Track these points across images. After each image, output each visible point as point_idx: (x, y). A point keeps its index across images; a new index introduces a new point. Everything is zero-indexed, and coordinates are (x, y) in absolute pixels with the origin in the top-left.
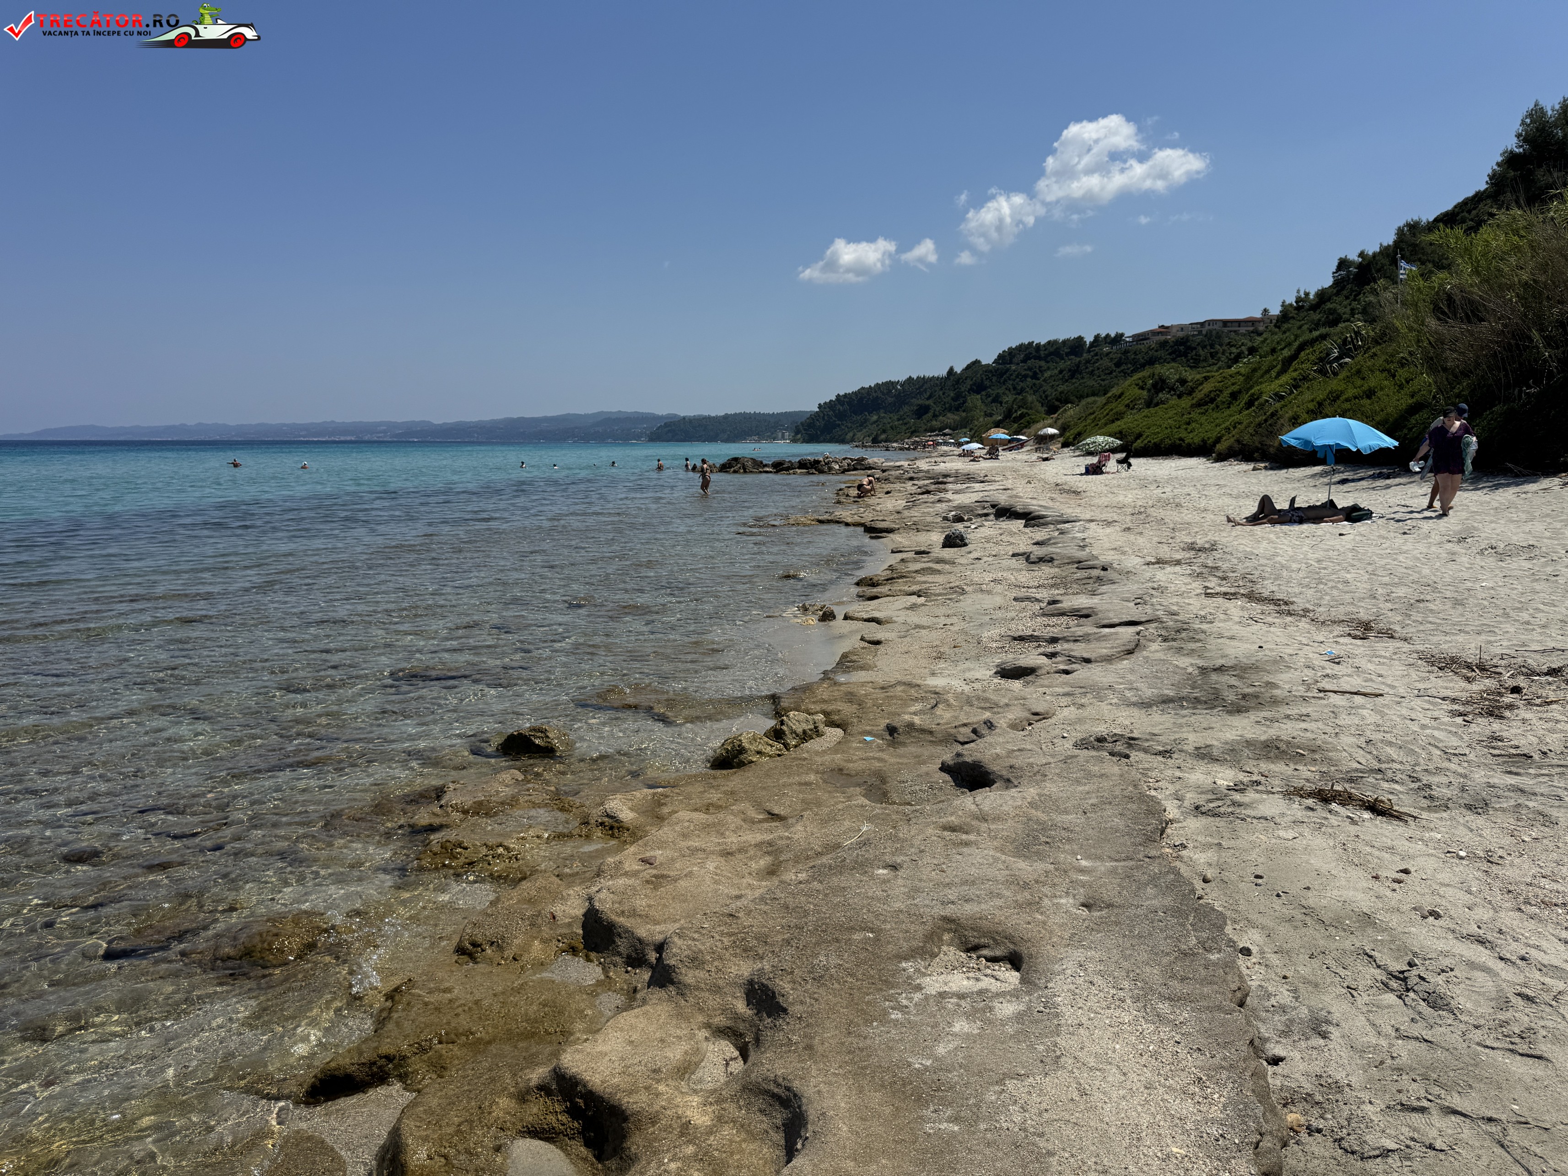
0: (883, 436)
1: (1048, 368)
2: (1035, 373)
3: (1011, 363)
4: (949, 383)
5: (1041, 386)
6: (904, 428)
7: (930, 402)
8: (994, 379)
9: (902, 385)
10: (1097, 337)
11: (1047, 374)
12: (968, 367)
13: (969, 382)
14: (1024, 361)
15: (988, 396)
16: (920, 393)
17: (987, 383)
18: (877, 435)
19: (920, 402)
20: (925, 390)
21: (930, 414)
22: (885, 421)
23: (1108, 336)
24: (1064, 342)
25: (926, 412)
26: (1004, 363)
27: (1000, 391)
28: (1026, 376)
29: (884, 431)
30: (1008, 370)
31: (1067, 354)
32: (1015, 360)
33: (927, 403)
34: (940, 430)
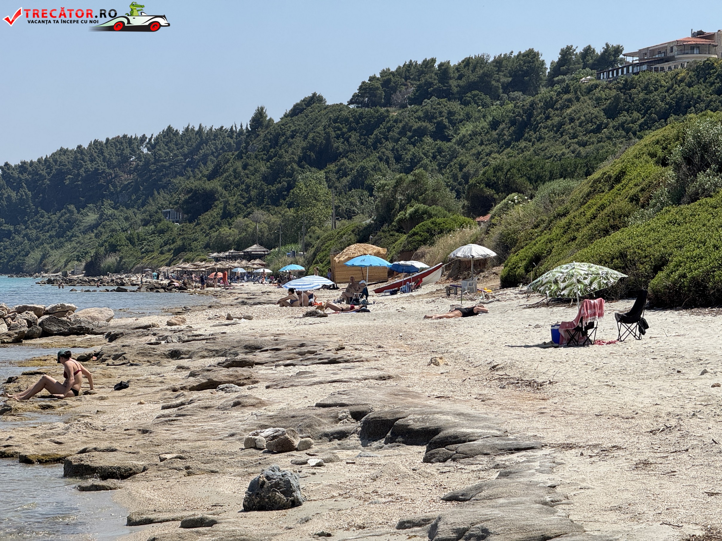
0: (111, 260)
1: (468, 117)
2: (440, 127)
3: (388, 103)
4: (257, 144)
5: (454, 155)
6: (158, 240)
7: (216, 184)
8: (354, 137)
9: (152, 147)
10: (566, 53)
11: (466, 129)
12: (297, 110)
13: (300, 143)
14: (417, 100)
15: (342, 173)
16: (193, 165)
17: (339, 145)
18: (97, 258)
19: (194, 184)
20: (204, 160)
21: (215, 212)
22: (115, 225)
23: (588, 51)
24: (499, 62)
25: (207, 207)
26: (373, 104)
27: (369, 163)
28: (421, 133)
29: (113, 249)
30: (382, 119)
31: (507, 88)
32: (397, 97)
33: (209, 185)
34: (240, 245)
